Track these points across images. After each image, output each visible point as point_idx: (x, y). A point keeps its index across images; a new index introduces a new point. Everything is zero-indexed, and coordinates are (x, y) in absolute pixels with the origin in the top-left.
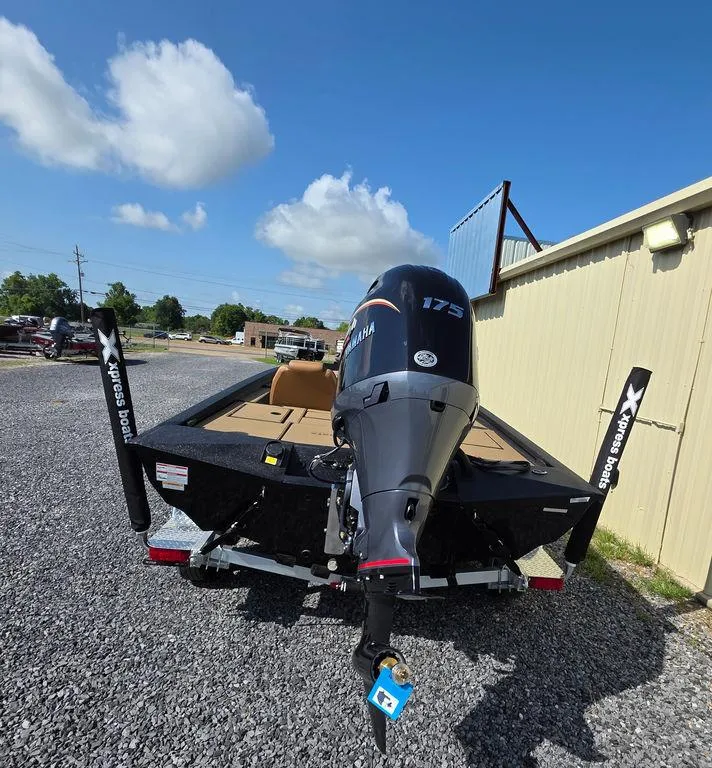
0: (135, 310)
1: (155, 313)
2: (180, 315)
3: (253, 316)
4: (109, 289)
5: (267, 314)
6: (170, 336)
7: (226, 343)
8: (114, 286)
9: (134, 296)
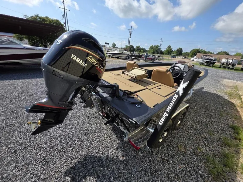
0: (172, 51)
1: (176, 52)
2: (181, 52)
3: (202, 52)
4: (167, 47)
5: (207, 51)
6: (176, 57)
7: (190, 59)
8: (168, 46)
9: (172, 48)
